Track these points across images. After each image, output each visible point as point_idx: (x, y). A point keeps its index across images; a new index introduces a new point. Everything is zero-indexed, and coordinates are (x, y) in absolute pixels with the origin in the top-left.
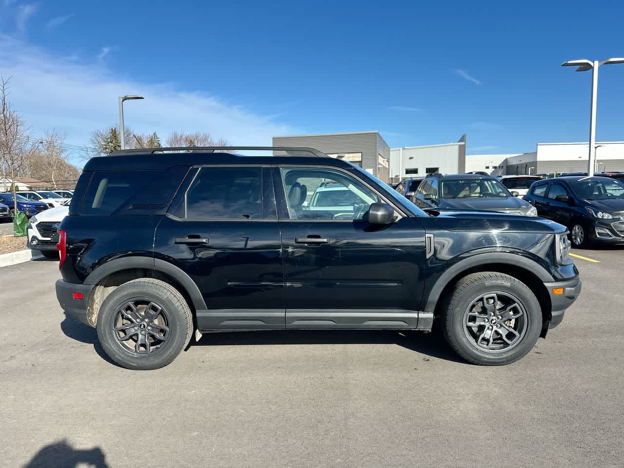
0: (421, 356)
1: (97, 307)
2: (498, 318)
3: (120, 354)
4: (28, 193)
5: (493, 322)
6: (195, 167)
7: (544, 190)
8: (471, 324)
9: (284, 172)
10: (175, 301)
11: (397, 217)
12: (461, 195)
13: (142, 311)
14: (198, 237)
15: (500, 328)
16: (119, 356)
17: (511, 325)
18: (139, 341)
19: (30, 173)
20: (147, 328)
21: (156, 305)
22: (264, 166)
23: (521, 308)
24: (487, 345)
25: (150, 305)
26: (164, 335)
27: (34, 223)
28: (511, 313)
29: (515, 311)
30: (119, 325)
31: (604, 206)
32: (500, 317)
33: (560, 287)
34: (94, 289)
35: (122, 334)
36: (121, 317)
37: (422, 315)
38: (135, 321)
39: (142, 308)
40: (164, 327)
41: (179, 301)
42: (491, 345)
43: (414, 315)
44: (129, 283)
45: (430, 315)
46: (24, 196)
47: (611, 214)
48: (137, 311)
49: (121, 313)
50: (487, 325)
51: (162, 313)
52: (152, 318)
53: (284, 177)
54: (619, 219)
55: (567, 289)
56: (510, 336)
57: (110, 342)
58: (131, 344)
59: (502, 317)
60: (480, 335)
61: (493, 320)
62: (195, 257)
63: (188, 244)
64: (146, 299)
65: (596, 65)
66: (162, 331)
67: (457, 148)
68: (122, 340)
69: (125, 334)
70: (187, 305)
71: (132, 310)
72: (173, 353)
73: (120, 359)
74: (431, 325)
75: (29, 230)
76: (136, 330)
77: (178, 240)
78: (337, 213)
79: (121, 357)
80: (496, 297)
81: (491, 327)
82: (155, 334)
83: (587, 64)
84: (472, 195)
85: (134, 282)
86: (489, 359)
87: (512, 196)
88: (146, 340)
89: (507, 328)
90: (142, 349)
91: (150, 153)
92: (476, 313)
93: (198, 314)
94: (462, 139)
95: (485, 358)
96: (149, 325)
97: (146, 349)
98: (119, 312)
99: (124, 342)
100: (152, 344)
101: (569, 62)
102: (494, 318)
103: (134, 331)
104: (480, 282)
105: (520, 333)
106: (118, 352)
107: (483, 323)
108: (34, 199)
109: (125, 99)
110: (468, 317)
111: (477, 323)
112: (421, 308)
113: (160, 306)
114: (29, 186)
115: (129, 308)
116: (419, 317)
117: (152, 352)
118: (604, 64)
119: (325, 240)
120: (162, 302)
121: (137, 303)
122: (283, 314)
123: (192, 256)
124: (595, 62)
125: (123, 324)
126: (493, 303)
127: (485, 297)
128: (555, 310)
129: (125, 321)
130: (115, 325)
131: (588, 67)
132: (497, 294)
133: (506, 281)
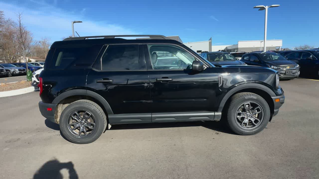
0: (215, 132)
1: (59, 114)
2: (250, 113)
3: (71, 137)
4: (35, 63)
5: (248, 115)
6: (105, 45)
7: (248, 57)
8: (238, 117)
9: (149, 47)
10: (97, 110)
11: (204, 68)
12: (216, 60)
13: (82, 115)
14: (108, 79)
15: (251, 118)
16: (71, 138)
17: (256, 117)
18: (81, 130)
19: (36, 55)
20: (84, 124)
21: (89, 113)
22: (139, 44)
23: (261, 108)
24: (246, 126)
25: (85, 112)
26: (93, 127)
27: (34, 75)
28: (256, 111)
29: (258, 110)
30: (71, 123)
31: (273, 63)
32: (251, 113)
33: (278, 99)
34: (57, 105)
35: (72, 127)
36: (71, 119)
37: (217, 114)
38: (78, 120)
39: (81, 115)
40: (93, 123)
41: (99, 110)
42: (247, 126)
43: (213, 114)
44: (75, 102)
45: (220, 113)
46: (33, 64)
47: (276, 67)
48: (79, 116)
49: (71, 117)
50: (246, 117)
51: (91, 116)
52: (87, 119)
53: (149, 49)
54: (280, 69)
55: (281, 99)
56: (256, 121)
57: (66, 131)
58: (77, 132)
59: (252, 113)
60: (242, 122)
61: (248, 114)
62: (107, 89)
63: (103, 82)
64: (83, 110)
65: (267, 8)
66: (92, 125)
67: (208, 43)
68: (72, 130)
69: (74, 127)
70: (103, 112)
71: (77, 115)
72: (97, 135)
73: (72, 139)
74: (220, 118)
75: (32, 78)
76: (79, 125)
77: (98, 81)
78: (171, 67)
79: (72, 138)
80: (250, 104)
81: (247, 118)
82: (88, 126)
83: (263, 7)
84: (220, 60)
85: (77, 102)
86: (247, 132)
87: (237, 60)
88: (84, 130)
89: (255, 118)
90: (82, 134)
91: (83, 39)
92: (241, 112)
93: (109, 117)
94: (210, 39)
95: (245, 132)
96: (85, 122)
97: (84, 134)
98: (70, 117)
99: (73, 131)
100: (87, 131)
101: (256, 6)
102: (249, 113)
103: (78, 125)
104: (243, 97)
105: (260, 120)
106: (70, 136)
107: (244, 116)
108: (37, 65)
109: (74, 22)
110: (237, 113)
111: (241, 116)
112: (216, 110)
113: (90, 113)
114: (35, 60)
115: (75, 114)
116: (215, 114)
117: (87, 135)
118: (270, 7)
119: (171, 79)
120: (91, 111)
121: (79, 112)
122: (150, 116)
123: (105, 88)
124: (266, 6)
125: (73, 122)
126: (248, 107)
127: (245, 104)
128: (276, 109)
129: (73, 121)
130: (69, 123)
131: (263, 9)
132: (250, 103)
133: (254, 96)
